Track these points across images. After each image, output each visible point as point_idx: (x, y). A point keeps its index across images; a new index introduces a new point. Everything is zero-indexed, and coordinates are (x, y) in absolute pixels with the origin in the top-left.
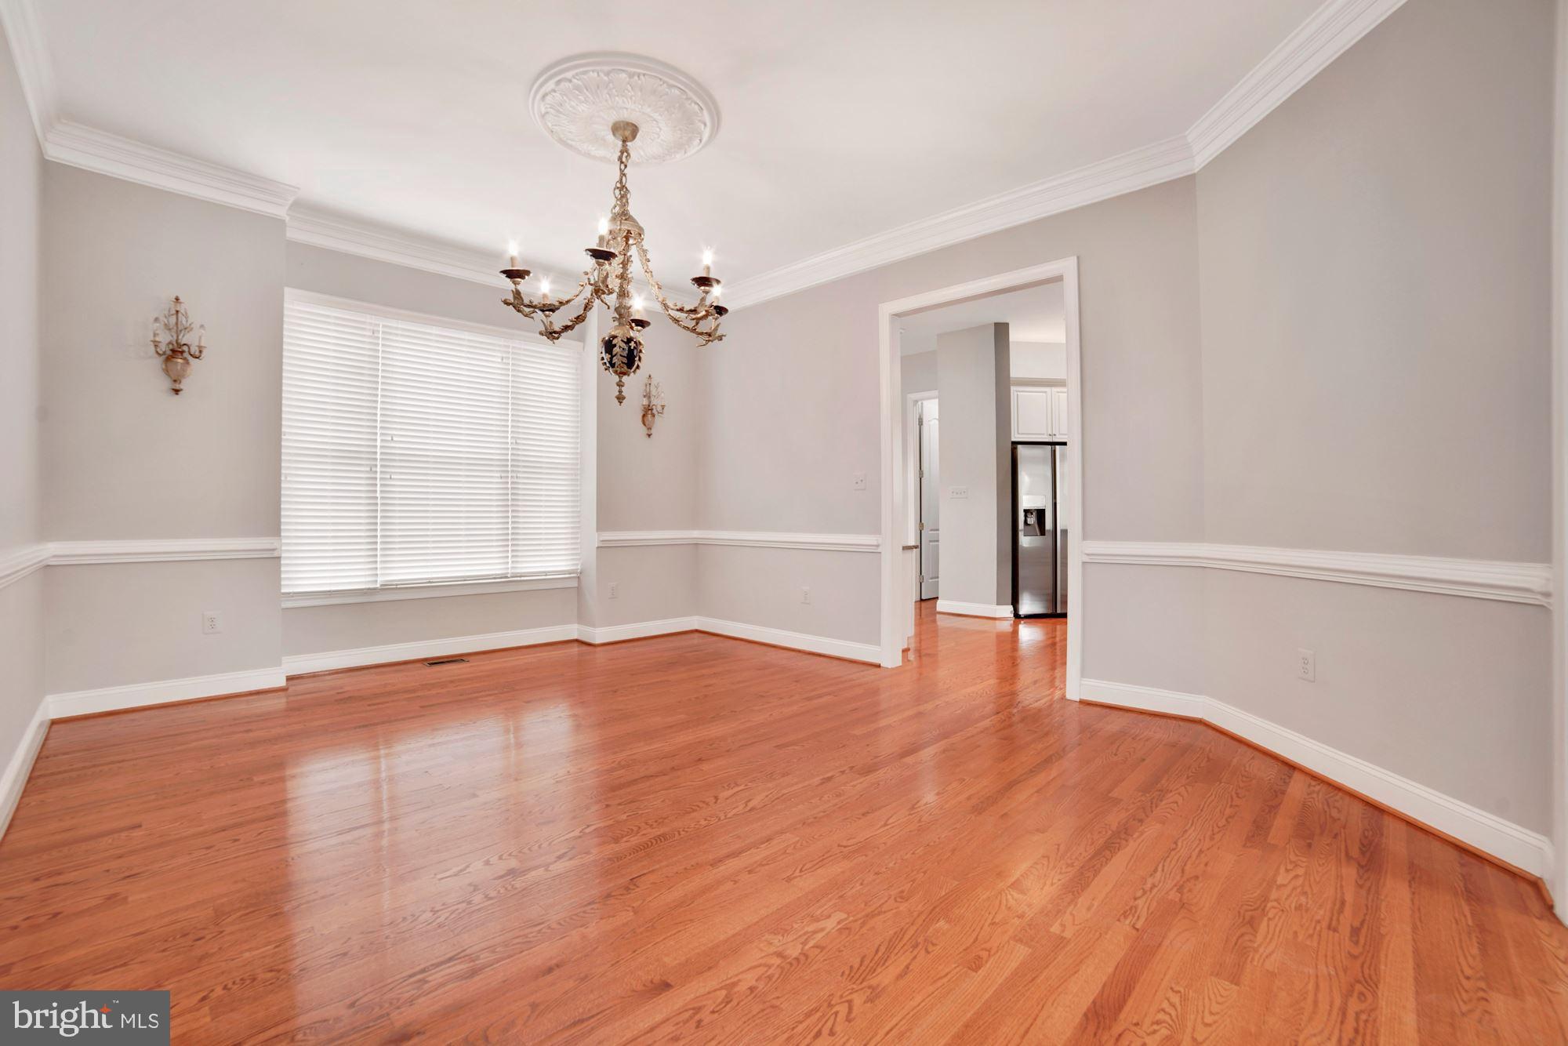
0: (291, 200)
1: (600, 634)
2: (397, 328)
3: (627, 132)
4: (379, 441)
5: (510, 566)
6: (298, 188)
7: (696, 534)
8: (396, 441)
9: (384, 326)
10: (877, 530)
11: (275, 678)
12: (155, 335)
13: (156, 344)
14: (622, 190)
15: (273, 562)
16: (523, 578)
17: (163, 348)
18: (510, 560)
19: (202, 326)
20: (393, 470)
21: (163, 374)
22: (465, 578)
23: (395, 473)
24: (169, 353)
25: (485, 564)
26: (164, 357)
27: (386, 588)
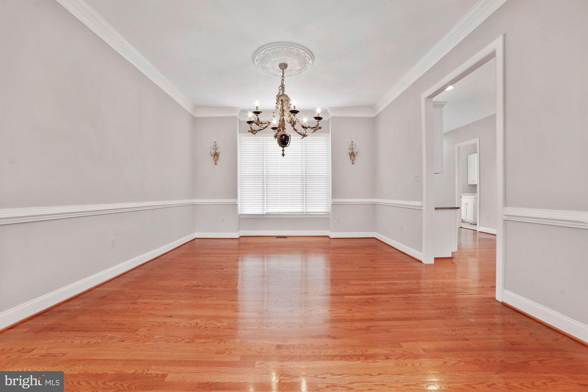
0: (239, 111)
1: (333, 235)
2: (269, 139)
3: (283, 66)
4: (265, 172)
5: (304, 209)
6: (239, 107)
7: (374, 200)
8: (269, 172)
9: (265, 139)
10: (421, 200)
11: (236, 235)
12: (211, 151)
13: (211, 153)
14: (283, 87)
15: (235, 205)
16: (308, 214)
17: (212, 154)
18: (304, 208)
19: (219, 148)
20: (269, 180)
21: (213, 160)
22: (290, 212)
23: (269, 181)
24: (214, 155)
25: (296, 209)
26: (213, 156)
27: (267, 214)
